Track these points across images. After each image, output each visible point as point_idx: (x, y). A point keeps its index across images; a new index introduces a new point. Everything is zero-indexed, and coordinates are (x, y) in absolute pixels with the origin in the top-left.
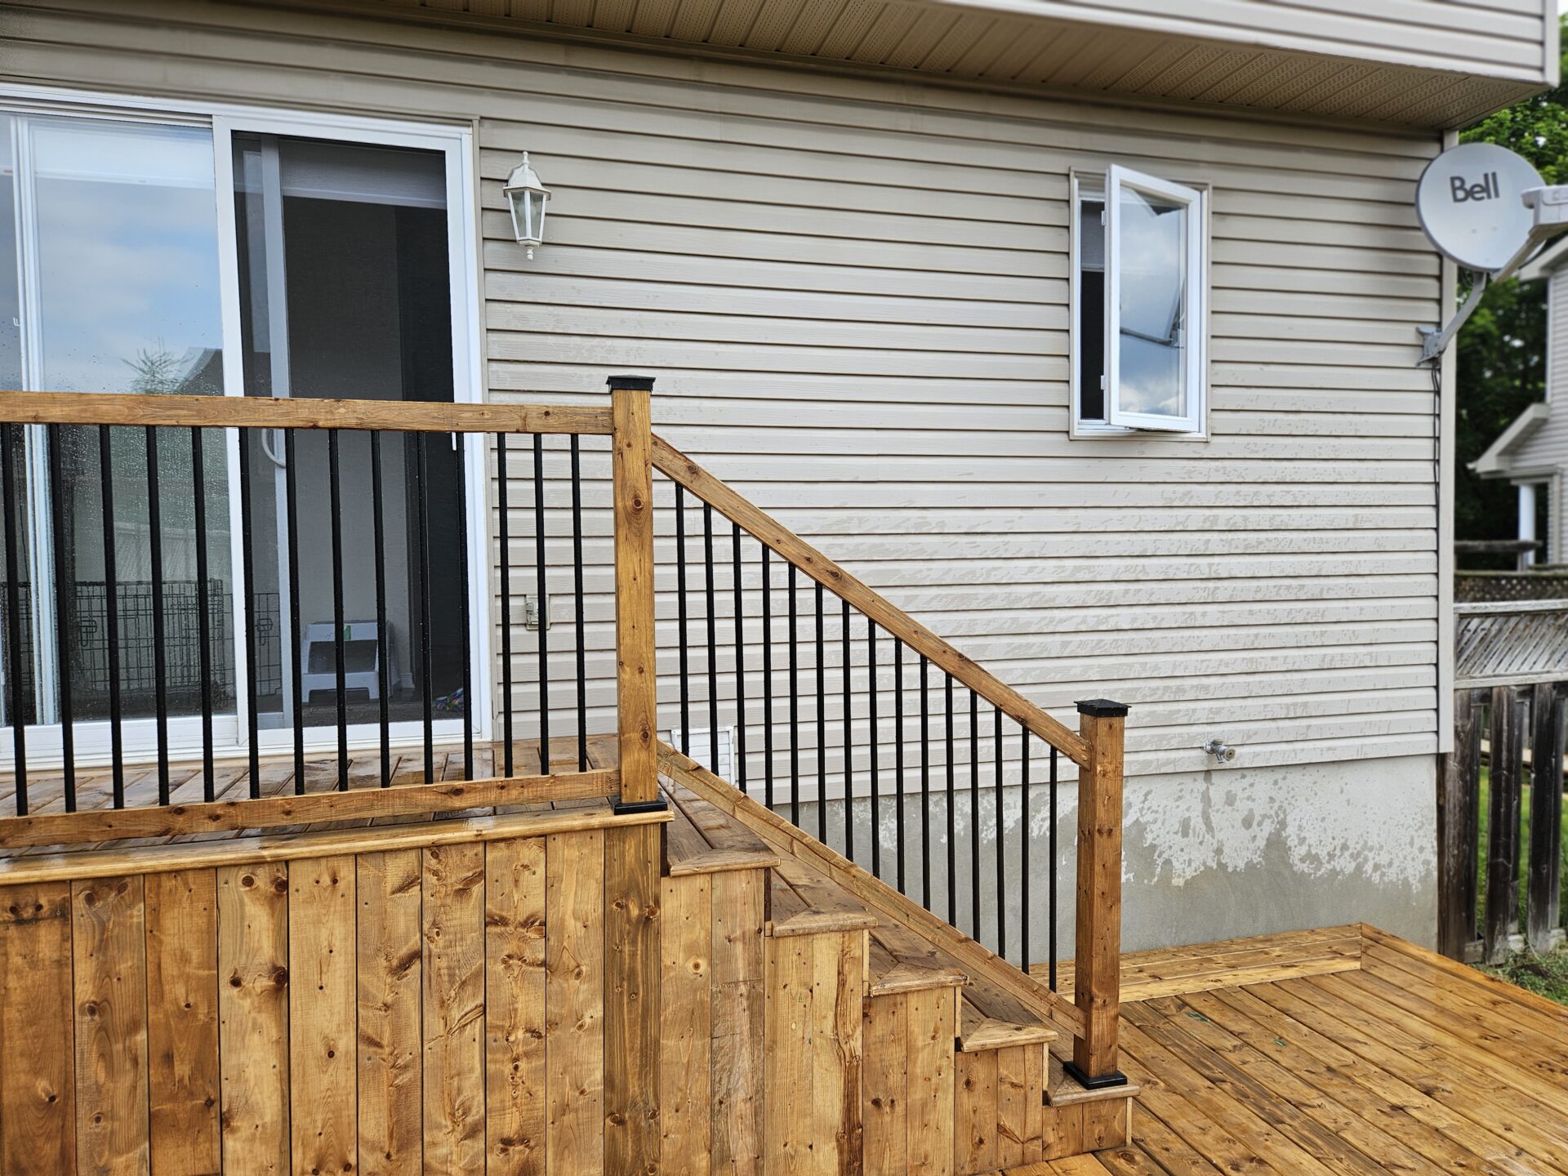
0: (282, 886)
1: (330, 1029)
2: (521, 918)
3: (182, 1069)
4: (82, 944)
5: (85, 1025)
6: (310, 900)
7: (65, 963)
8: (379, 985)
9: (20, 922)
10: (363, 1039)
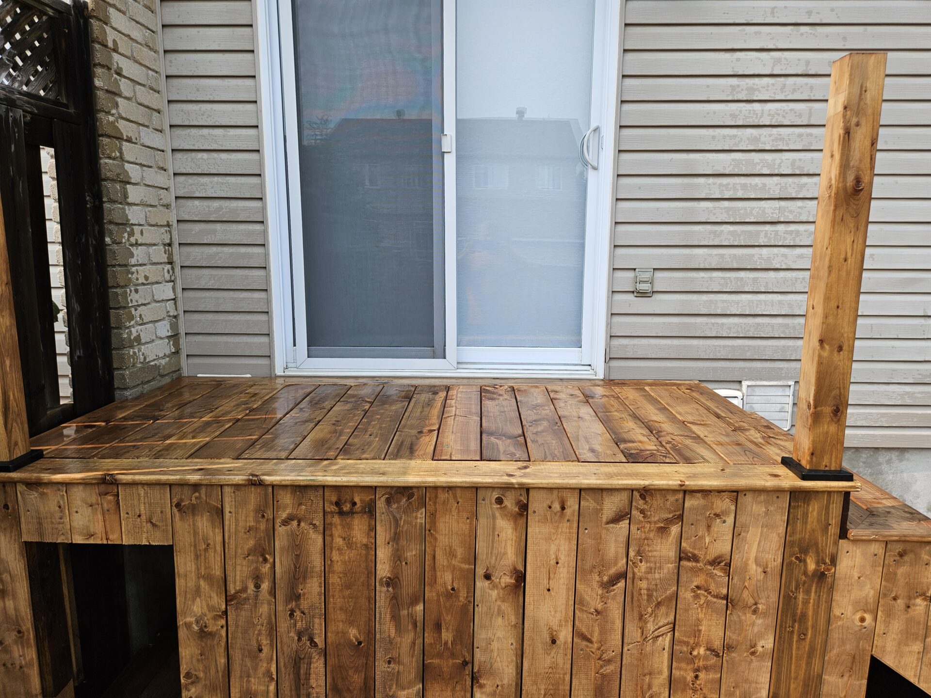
0: (524, 508)
1: (554, 624)
2: (710, 557)
3: (447, 636)
4: (382, 534)
5: (383, 594)
6: (544, 520)
7: (371, 548)
8: (592, 594)
9: (341, 513)
10: (577, 633)
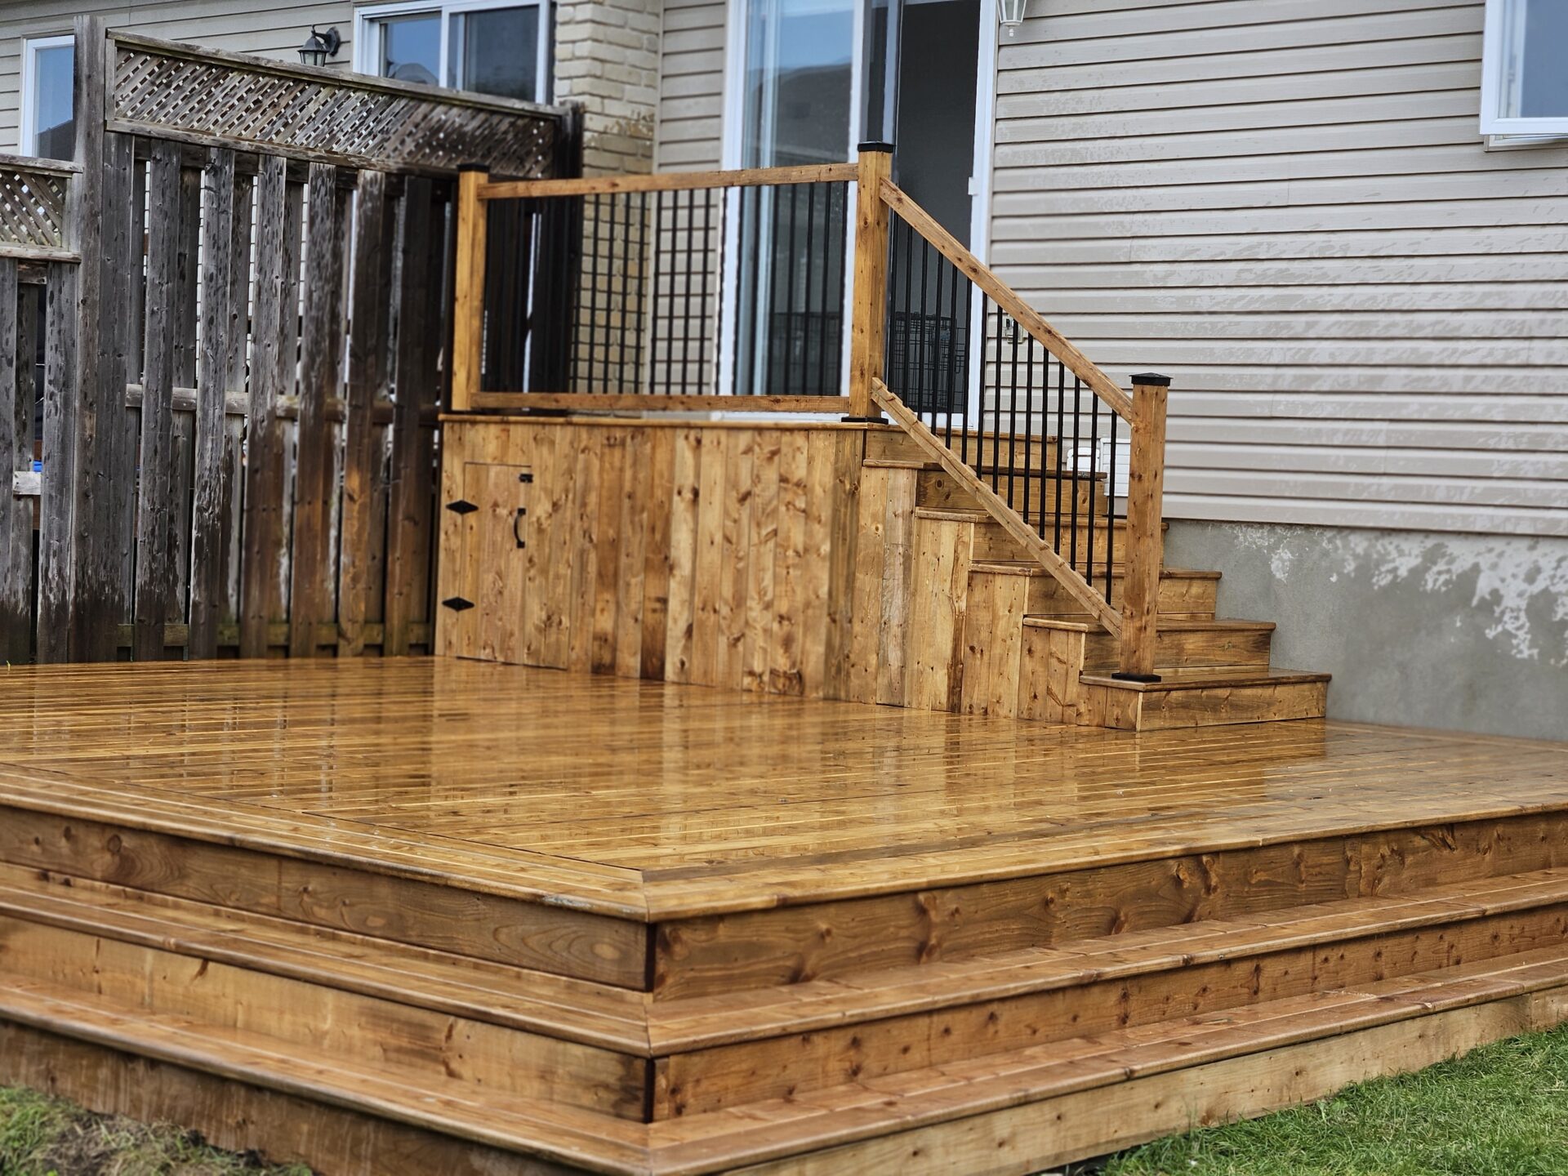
0: (699, 441)
1: (713, 528)
2: (795, 480)
4: (628, 461)
5: (626, 504)
6: (709, 452)
8: (733, 505)
9: (610, 446)
10: (725, 537)
